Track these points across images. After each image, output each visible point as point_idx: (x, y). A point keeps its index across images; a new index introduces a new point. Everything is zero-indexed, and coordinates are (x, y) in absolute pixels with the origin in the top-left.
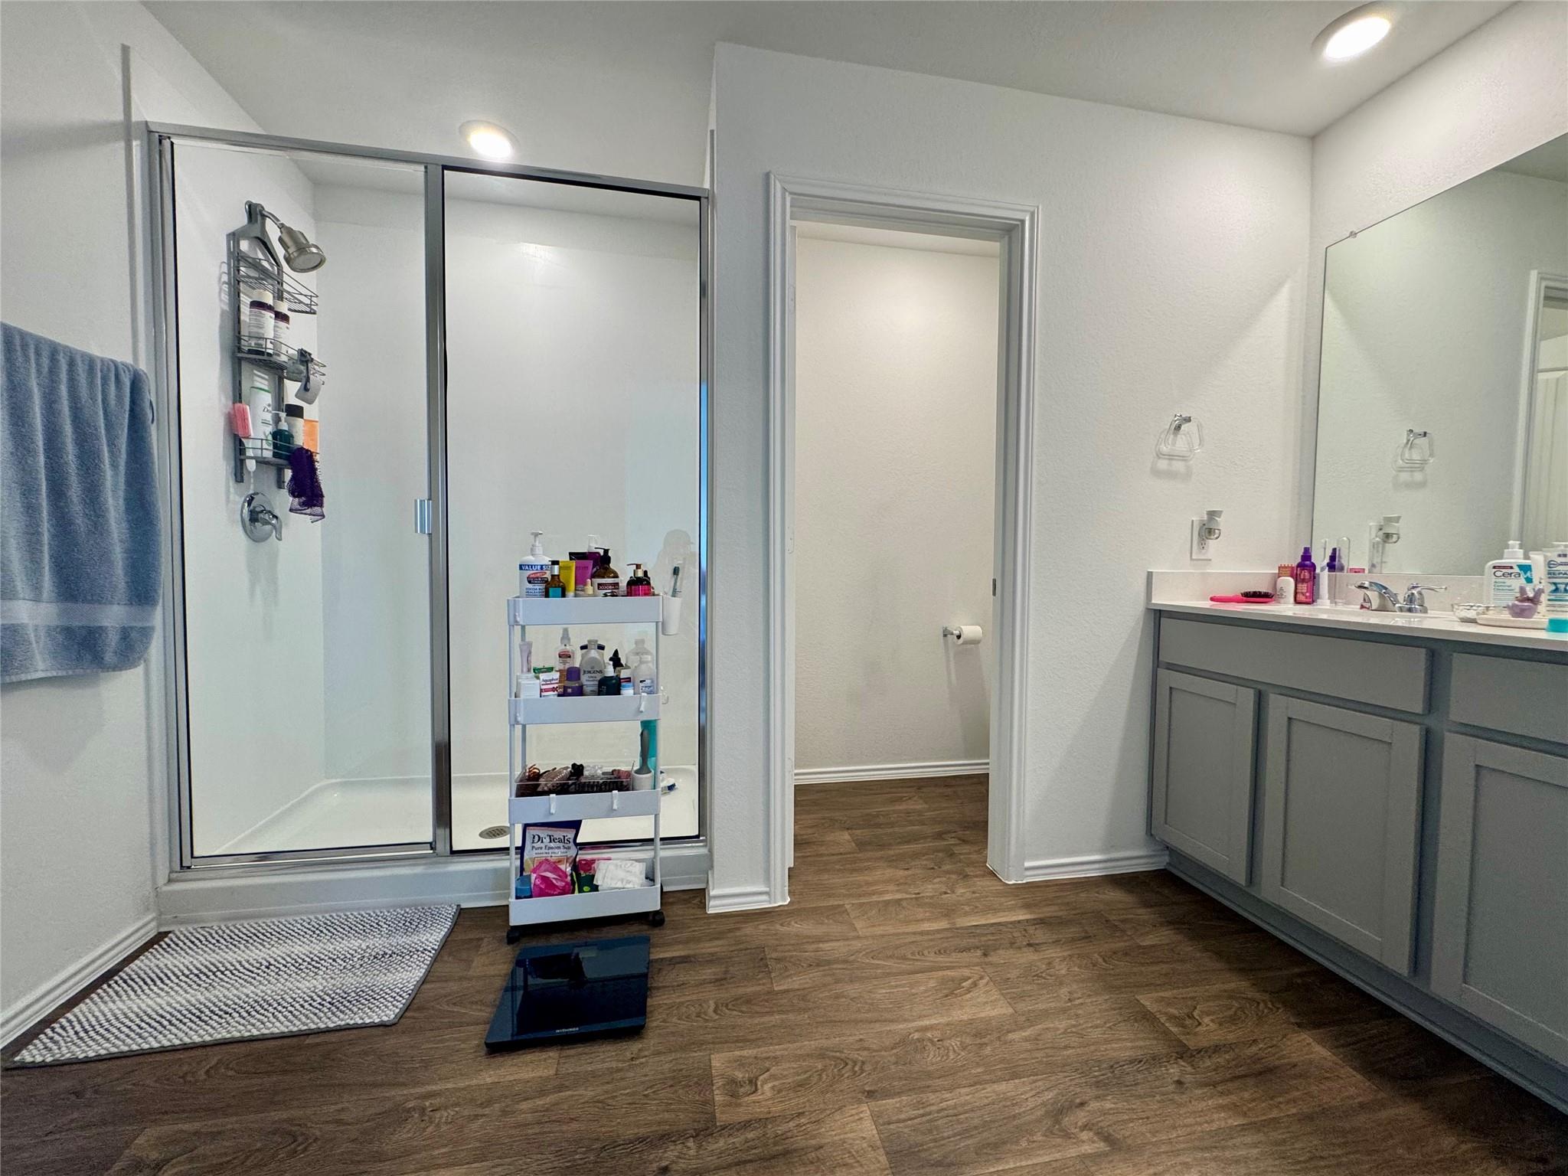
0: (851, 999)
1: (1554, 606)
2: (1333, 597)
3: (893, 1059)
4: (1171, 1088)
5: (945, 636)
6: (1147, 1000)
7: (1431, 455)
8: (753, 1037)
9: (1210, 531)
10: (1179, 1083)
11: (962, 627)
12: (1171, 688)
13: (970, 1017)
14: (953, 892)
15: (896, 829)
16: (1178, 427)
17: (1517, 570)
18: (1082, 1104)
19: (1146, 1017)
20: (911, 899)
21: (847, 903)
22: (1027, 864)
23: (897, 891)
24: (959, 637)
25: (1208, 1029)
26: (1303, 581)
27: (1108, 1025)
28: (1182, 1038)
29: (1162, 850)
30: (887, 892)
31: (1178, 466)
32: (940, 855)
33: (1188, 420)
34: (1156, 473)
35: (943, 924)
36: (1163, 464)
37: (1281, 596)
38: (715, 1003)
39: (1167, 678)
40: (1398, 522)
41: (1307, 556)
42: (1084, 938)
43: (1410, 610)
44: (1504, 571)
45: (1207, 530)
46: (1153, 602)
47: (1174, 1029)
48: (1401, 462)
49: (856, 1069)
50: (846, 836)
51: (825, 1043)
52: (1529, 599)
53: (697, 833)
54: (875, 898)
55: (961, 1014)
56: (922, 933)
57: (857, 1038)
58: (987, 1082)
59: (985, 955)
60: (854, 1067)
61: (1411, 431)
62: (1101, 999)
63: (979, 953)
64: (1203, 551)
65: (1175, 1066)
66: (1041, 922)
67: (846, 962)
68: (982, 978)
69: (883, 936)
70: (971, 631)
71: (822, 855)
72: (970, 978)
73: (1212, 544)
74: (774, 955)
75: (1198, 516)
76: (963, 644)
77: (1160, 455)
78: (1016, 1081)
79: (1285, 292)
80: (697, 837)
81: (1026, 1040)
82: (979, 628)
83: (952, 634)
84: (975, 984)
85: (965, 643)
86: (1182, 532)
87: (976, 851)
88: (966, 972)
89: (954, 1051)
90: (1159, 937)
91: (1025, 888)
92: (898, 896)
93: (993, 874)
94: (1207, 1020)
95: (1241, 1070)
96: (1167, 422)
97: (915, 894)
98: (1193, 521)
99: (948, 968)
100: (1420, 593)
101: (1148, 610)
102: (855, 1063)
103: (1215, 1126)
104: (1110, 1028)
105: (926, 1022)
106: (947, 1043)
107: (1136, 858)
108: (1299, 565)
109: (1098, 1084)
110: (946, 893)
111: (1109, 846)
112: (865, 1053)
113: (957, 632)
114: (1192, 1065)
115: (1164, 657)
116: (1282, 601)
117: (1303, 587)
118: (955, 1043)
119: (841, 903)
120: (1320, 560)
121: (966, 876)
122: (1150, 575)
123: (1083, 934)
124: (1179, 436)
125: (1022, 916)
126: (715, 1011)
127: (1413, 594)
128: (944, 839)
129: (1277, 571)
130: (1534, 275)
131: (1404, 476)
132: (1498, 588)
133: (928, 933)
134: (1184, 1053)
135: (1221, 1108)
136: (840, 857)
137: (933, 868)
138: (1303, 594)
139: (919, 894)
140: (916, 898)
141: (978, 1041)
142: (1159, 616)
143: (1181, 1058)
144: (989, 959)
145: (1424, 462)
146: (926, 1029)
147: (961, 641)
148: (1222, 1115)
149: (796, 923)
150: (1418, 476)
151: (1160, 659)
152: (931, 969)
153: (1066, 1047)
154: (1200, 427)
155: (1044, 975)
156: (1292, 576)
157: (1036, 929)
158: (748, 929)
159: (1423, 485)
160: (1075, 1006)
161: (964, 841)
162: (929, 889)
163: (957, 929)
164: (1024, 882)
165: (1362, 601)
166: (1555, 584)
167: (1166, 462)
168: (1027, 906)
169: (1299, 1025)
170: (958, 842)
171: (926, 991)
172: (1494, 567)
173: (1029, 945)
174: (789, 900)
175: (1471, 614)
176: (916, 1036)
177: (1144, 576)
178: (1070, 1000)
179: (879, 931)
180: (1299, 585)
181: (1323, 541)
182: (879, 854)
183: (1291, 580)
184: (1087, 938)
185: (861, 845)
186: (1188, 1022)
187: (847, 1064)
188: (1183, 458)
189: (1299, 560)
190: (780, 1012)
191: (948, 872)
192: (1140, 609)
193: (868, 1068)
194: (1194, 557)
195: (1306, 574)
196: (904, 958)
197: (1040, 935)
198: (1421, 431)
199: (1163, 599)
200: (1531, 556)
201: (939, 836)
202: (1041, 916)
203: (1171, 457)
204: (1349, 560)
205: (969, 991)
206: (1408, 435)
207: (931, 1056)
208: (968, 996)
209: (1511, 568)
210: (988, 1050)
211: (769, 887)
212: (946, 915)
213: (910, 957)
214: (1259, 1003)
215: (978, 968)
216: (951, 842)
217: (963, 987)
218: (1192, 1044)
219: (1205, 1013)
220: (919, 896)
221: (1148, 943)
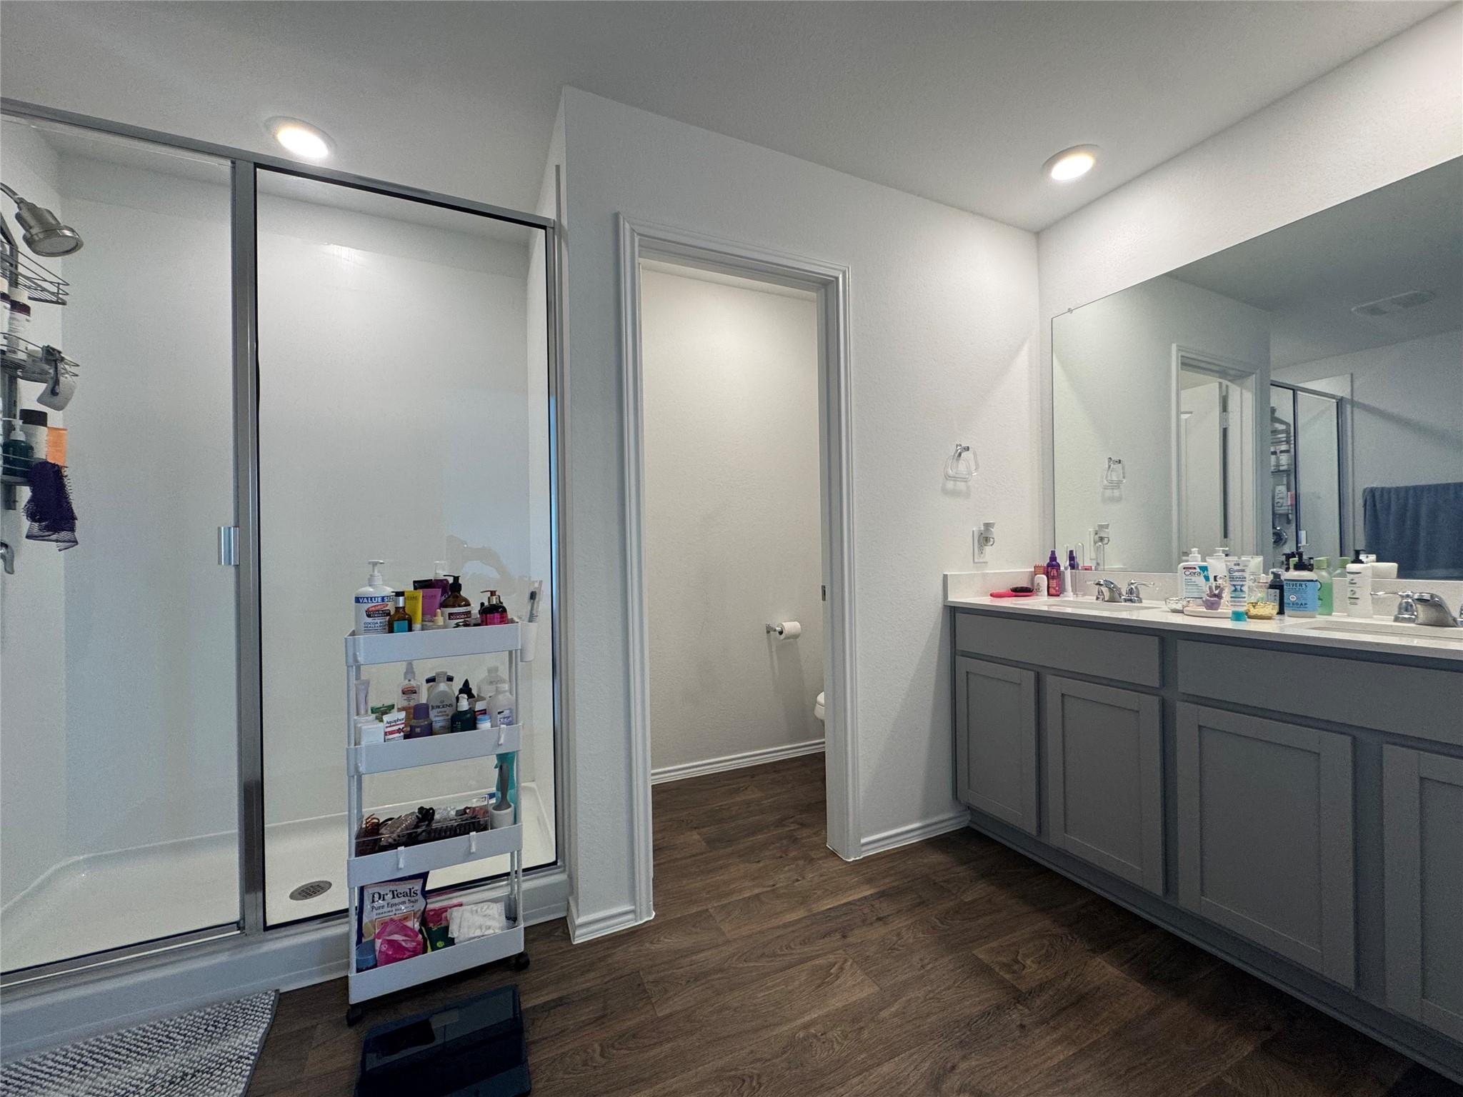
0: (735, 1010)
1: (1235, 602)
2: (1075, 591)
3: (784, 1065)
4: (1017, 1033)
5: (768, 632)
6: (981, 953)
7: (1124, 477)
8: (647, 1075)
9: (987, 540)
10: (1022, 1026)
11: (784, 624)
12: (967, 672)
13: (844, 1004)
14: (804, 878)
15: (740, 822)
16: (960, 454)
17: (1198, 570)
18: (953, 1068)
19: (983, 969)
20: (767, 892)
21: (712, 906)
22: (863, 841)
23: (754, 886)
24: (781, 633)
25: (1033, 971)
26: (1053, 578)
27: (956, 985)
28: (1015, 983)
29: (965, 810)
30: (745, 888)
31: (961, 486)
32: (785, 842)
33: (968, 449)
34: (945, 492)
35: (800, 913)
36: (950, 485)
37: (1038, 590)
38: (601, 1045)
39: (964, 664)
40: (1107, 528)
41: (1053, 558)
42: (920, 904)
43: (1131, 600)
44: (1191, 571)
45: (984, 538)
46: (949, 599)
47: (1007, 976)
48: (1106, 482)
49: (754, 1084)
50: (695, 836)
51: (720, 1063)
52: (1215, 595)
53: (554, 859)
54: (735, 898)
55: (836, 1003)
56: (785, 926)
57: (747, 1050)
58: (872, 1067)
59: (844, 937)
60: (751, 1082)
61: (1110, 458)
62: (946, 960)
63: (838, 936)
64: (982, 556)
65: (1015, 1011)
66: (882, 895)
67: (721, 970)
68: (846, 961)
69: (750, 936)
70: (791, 626)
71: (676, 860)
72: (835, 963)
73: (988, 549)
74: (651, 978)
75: (977, 527)
76: (785, 639)
77: (947, 477)
78: (896, 1059)
79: (1026, 348)
80: (555, 863)
81: (895, 1015)
82: (797, 624)
83: (775, 630)
84: (841, 969)
85: (788, 638)
86: (966, 542)
87: (814, 834)
88: (831, 958)
89: (838, 1043)
90: (977, 891)
91: (864, 863)
92: (757, 891)
93: (833, 854)
94: (1028, 962)
95: (1064, 1003)
96: (952, 450)
97: (771, 886)
98: (973, 531)
99: (818, 956)
100: (1136, 587)
101: (945, 607)
102: (751, 1077)
103: (1056, 1061)
104: (958, 987)
105: (807, 1018)
106: (830, 1035)
107: (946, 820)
108: (1049, 565)
109: (962, 1044)
110: (798, 880)
111: (924, 816)
112: (758, 1065)
113: (778, 629)
114: (1028, 1008)
115: (961, 646)
116: (1040, 594)
117: (1054, 583)
118: (836, 1033)
119: (705, 908)
120: (1063, 562)
121: (812, 859)
122: (945, 577)
123: (918, 900)
124: (960, 462)
125: (867, 892)
126: (602, 1055)
127: (1132, 588)
128: (784, 826)
129: (1033, 570)
130: (1174, 347)
131: (1108, 493)
132: (1188, 583)
133: (790, 924)
134: (1020, 998)
135: (1057, 1042)
136: (693, 858)
137: (781, 857)
138: (1054, 588)
139: (774, 885)
140: (773, 890)
141: (857, 1026)
142: (954, 613)
143: (1019, 1002)
144: (850, 940)
145: (1120, 482)
146: (806, 1026)
147: (782, 637)
148: (1059, 1048)
149: (665, 938)
150: (1116, 493)
151: (957, 648)
152: (802, 962)
153: (928, 1015)
154: (975, 454)
155: (896, 946)
156: (1044, 574)
157: (881, 902)
158: (619, 954)
159: (1119, 499)
160: (928, 971)
161: (803, 825)
162: (782, 879)
163: (814, 915)
164: (861, 857)
165: (1097, 594)
166: (1234, 585)
167: (952, 482)
168: (869, 881)
169: (1094, 951)
170: (797, 826)
171: (800, 985)
172: (1184, 568)
173: (879, 919)
174: (654, 913)
175: (1179, 607)
176: (801, 1034)
177: (941, 578)
178: (923, 967)
179: (745, 931)
180: (1051, 581)
181: (1065, 546)
182: (729, 850)
183: (1045, 577)
184: (922, 903)
185: (711, 842)
186: (1016, 967)
187: (744, 1081)
188: (965, 480)
189: (1048, 561)
190: (668, 1040)
191: (795, 859)
192: (940, 605)
193: (764, 1080)
194: (976, 560)
195: (1054, 572)
196: (775, 955)
197: (885, 908)
198: (1117, 459)
199: (957, 597)
200: (1208, 560)
201: (780, 823)
202: (882, 888)
203: (955, 479)
204: (1084, 560)
205: (837, 977)
206: (1109, 462)
207: (819, 1052)
208: (838, 982)
209: (1195, 568)
210: (865, 1035)
211: (635, 904)
212: (802, 904)
213: (780, 953)
214: (1062, 938)
215: (841, 951)
216: (792, 828)
217: (832, 974)
218: (1023, 988)
219: (1026, 956)
220: (775, 887)
221: (970, 899)
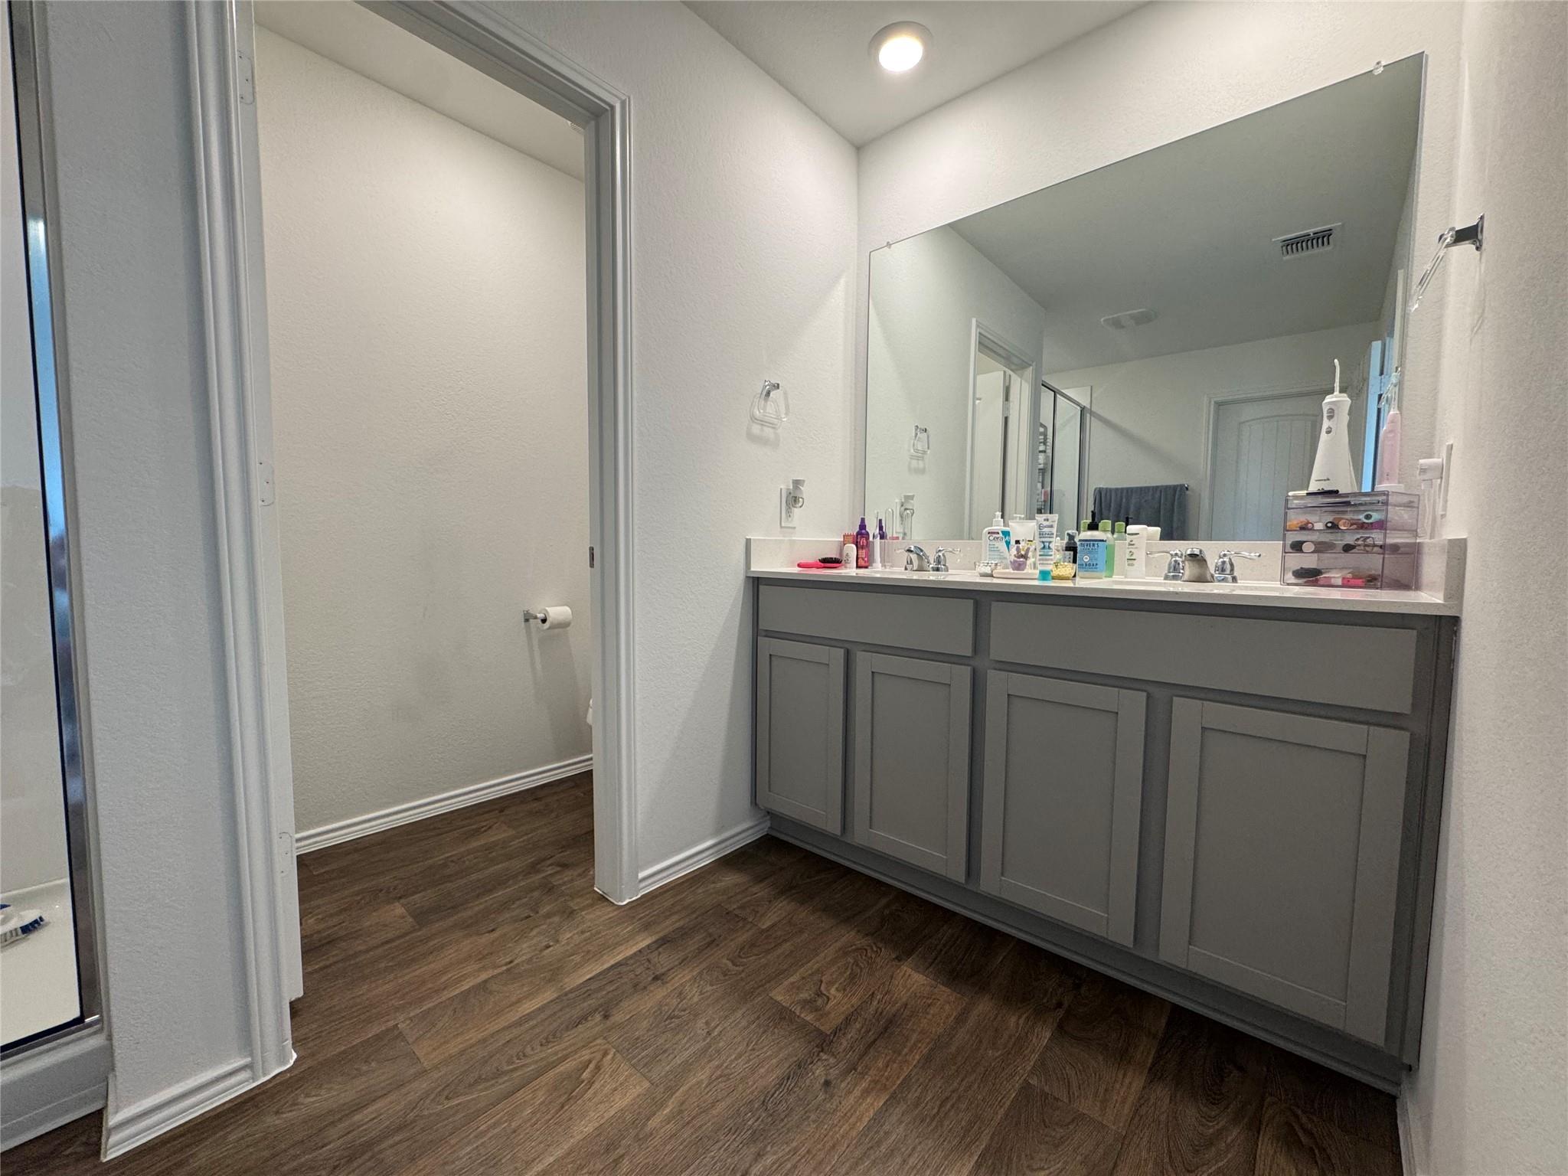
1: (1043, 560)
2: (883, 561)
4: (821, 1096)
5: (527, 620)
6: (780, 995)
9: (796, 500)
10: (827, 1083)
11: (547, 608)
12: (770, 655)
13: (597, 1125)
14: (557, 941)
15: (474, 877)
16: (768, 393)
17: (1001, 535)
19: (783, 1016)
20: (502, 973)
21: (402, 1021)
22: (641, 875)
23: (479, 970)
24: (544, 621)
25: (839, 1001)
26: (862, 547)
27: (750, 1048)
28: (817, 1024)
29: (765, 816)
30: (465, 977)
31: (768, 432)
32: (536, 894)
33: (777, 386)
34: (752, 438)
35: (549, 995)
36: (756, 429)
37: (847, 561)
39: (766, 645)
41: (863, 526)
42: (709, 944)
43: (938, 570)
44: (994, 535)
45: (793, 499)
46: (752, 569)
47: (810, 1018)
50: (399, 909)
52: (1022, 556)
53: (76, 1013)
54: (446, 995)
55: (584, 1128)
56: (519, 1023)
59: (606, 1017)
62: (739, 1014)
63: (598, 1017)
64: (790, 519)
65: (819, 1063)
66: (663, 942)
67: (401, 1128)
68: (605, 1054)
69: (462, 1053)
70: (558, 612)
71: (356, 955)
72: (590, 1061)
73: (797, 511)
75: (786, 485)
77: (753, 419)
79: (842, 281)
80: (78, 1021)
81: (669, 1119)
82: (567, 608)
83: (536, 618)
84: (598, 1068)
85: (552, 627)
86: (773, 502)
87: (579, 875)
88: (585, 1054)
90: (777, 913)
91: (643, 903)
92: (484, 976)
93: (603, 898)
94: (833, 991)
95: (871, 1036)
96: (759, 386)
97: (506, 964)
98: (781, 489)
99: (565, 1058)
100: (943, 555)
101: (748, 577)
103: (866, 1120)
104: (753, 1049)
107: (744, 831)
108: (858, 534)
109: (754, 1137)
110: (548, 947)
111: (718, 831)
113: (541, 616)
114: (833, 1055)
115: (763, 625)
116: (848, 565)
117: (863, 553)
119: (391, 1023)
120: (872, 529)
121: (572, 912)
122: (748, 541)
123: (708, 939)
124: (769, 403)
125: (644, 941)
127: (939, 556)
128: (539, 871)
129: (842, 540)
130: (974, 321)
131: (914, 462)
132: (993, 549)
133: (528, 1017)
134: (823, 1042)
135: (866, 1092)
136: (387, 947)
137: (529, 917)
138: (863, 559)
139: (511, 962)
140: (508, 971)
141: (613, 1158)
142: (757, 584)
143: (822, 1051)
144: (612, 1019)
145: (924, 452)
147: (547, 625)
148: (868, 1100)
149: (308, 1096)
151: (760, 627)
152: (540, 1073)
153: (713, 1105)
154: (785, 393)
155: (676, 1013)
156: (853, 543)
157: (660, 954)
160: (714, 1038)
161: (564, 866)
162: (523, 951)
163: (566, 994)
164: (639, 896)
165: (906, 563)
166: (1043, 542)
167: (759, 427)
168: (647, 927)
170: (559, 869)
171: (533, 1114)
172: (989, 533)
173: (656, 978)
174: (295, 1056)
175: (988, 570)
177: (744, 542)
178: (709, 1033)
179: (453, 1048)
180: (860, 551)
181: (876, 512)
182: (450, 921)
183: (854, 546)
184: (712, 943)
185: (422, 917)
186: (820, 1002)
188: (774, 427)
189: (858, 529)
191: (549, 915)
192: (741, 577)
194: (783, 525)
195: (863, 541)
196: (499, 1074)
197: (664, 960)
199: (760, 566)
200: (1010, 524)
201: (534, 868)
202: (661, 934)
203: (762, 423)
204: (893, 529)
205: (591, 1083)
208: (591, 1091)
209: (998, 533)
211: (251, 1055)
212: (549, 981)
213: (506, 1068)
214: (866, 950)
215: (598, 1041)
216: (549, 872)
217: (583, 1082)
218: (827, 1028)
219: (830, 983)
220: (512, 965)
221: (768, 924)
